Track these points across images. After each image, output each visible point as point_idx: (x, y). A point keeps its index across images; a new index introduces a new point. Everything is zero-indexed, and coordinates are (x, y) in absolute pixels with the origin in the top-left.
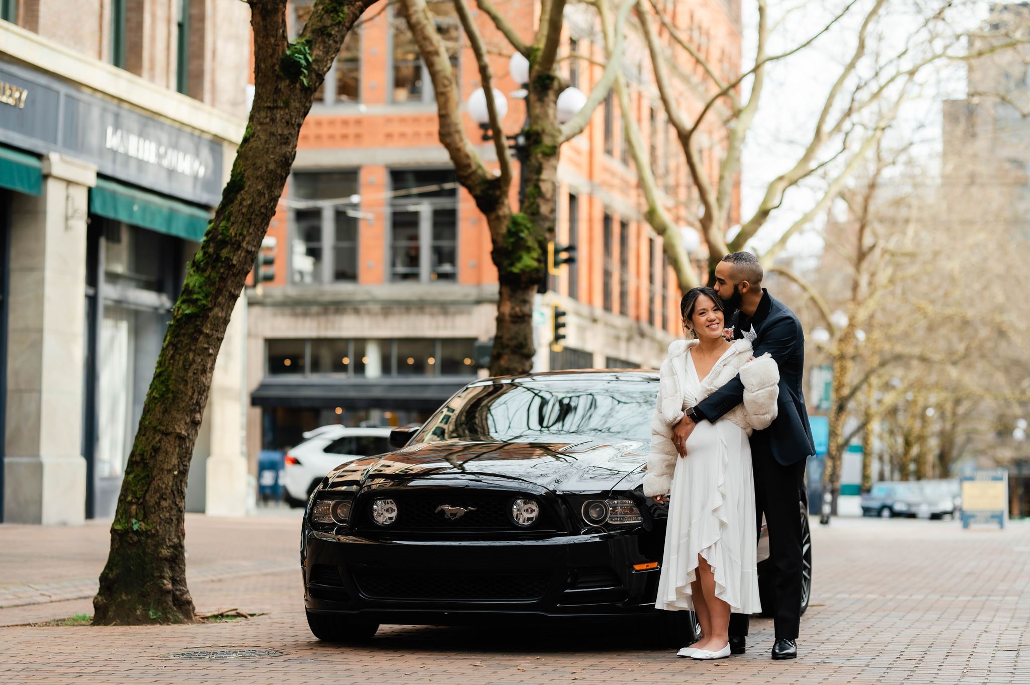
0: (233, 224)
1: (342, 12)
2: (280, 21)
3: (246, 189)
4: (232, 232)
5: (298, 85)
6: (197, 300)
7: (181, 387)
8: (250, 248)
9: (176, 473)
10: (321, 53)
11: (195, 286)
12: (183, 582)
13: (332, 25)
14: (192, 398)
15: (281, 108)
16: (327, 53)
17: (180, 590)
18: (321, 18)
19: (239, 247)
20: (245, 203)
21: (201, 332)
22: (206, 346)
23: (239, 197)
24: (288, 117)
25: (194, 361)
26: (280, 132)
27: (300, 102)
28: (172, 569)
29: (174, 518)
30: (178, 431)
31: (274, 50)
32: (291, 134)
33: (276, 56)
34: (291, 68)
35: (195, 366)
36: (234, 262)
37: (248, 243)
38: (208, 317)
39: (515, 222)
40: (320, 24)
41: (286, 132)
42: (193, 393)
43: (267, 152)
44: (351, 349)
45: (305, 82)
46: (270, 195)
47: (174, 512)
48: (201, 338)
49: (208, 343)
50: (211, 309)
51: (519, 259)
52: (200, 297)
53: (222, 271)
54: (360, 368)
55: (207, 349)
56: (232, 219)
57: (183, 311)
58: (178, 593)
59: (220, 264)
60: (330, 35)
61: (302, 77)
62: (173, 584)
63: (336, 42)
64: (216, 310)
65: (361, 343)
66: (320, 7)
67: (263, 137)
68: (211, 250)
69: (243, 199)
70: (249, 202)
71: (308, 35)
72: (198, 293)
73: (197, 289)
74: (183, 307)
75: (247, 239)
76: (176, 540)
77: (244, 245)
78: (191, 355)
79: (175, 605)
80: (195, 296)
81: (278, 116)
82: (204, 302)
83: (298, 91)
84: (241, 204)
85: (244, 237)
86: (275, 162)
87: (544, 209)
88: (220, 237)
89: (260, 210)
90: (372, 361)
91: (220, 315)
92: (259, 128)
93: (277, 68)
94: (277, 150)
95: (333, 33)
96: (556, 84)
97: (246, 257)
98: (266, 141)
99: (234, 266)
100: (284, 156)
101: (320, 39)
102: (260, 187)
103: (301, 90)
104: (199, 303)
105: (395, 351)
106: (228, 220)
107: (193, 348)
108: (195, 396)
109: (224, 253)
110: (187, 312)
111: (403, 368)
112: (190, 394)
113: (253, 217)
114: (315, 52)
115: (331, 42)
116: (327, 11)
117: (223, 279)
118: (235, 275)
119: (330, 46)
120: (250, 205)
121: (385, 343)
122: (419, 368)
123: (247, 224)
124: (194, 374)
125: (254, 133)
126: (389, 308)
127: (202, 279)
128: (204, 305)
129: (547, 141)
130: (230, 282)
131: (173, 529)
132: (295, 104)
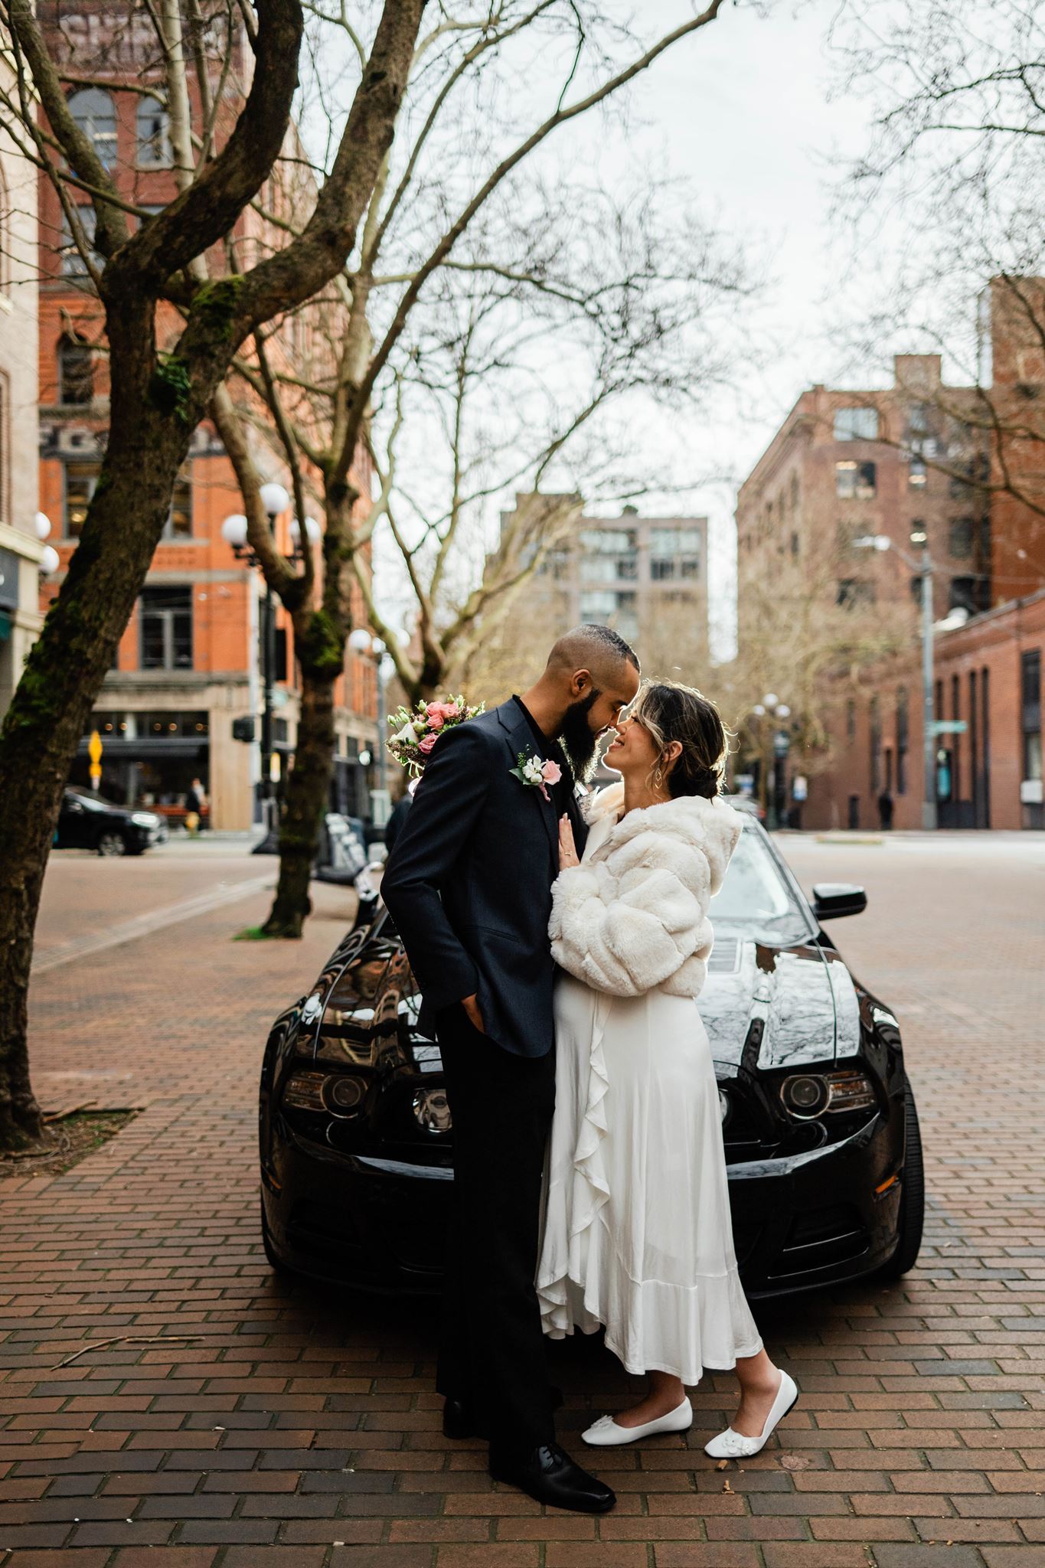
0: (86, 604)
1: (228, 325)
2: (148, 327)
3: (103, 557)
4: (85, 615)
5: (172, 420)
6: (39, 707)
7: (18, 825)
8: (109, 637)
9: (13, 942)
10: (201, 379)
11: (33, 688)
12: (26, 1087)
13: (214, 343)
14: (33, 840)
15: (150, 449)
16: (209, 379)
17: (22, 1099)
18: (199, 332)
19: (95, 636)
20: (102, 577)
21: (44, 751)
22: (51, 769)
23: (93, 568)
24: (159, 461)
25: (35, 790)
26: (148, 481)
27: (175, 442)
28: (11, 1072)
29: (12, 1004)
30: (15, 885)
31: (139, 368)
32: (163, 485)
33: (142, 376)
34: (164, 394)
35: (37, 797)
36: (89, 656)
37: (107, 630)
38: (53, 730)
39: (316, 618)
40: (198, 341)
41: (157, 482)
42: (35, 834)
43: (132, 508)
44: (114, 718)
45: (183, 415)
46: (136, 567)
47: (12, 995)
48: (45, 759)
49: (55, 766)
50: (58, 720)
51: (322, 653)
52: (42, 703)
53: (72, 667)
54: (120, 732)
55: (54, 773)
56: (85, 598)
57: (19, 722)
58: (19, 1103)
59: (68, 659)
60: (212, 356)
61: (177, 408)
62: (13, 1093)
63: (220, 366)
64: (65, 721)
65: (120, 716)
66: (198, 319)
67: (125, 488)
68: (55, 639)
69: (99, 571)
70: (108, 575)
71: (183, 354)
72: (39, 698)
73: (36, 693)
74: (19, 716)
75: (106, 624)
76: (14, 1032)
77: (102, 632)
78: (31, 783)
79: (15, 1120)
80: (35, 702)
81: (146, 459)
82: (48, 710)
83: (171, 427)
84: (96, 577)
85: (102, 624)
86: (143, 521)
87: (342, 608)
88: (68, 622)
89: (123, 586)
90: (130, 728)
91: (70, 726)
92: (118, 475)
93: (143, 393)
94: (146, 505)
95: (217, 352)
96: (349, 494)
97: (104, 649)
98: (130, 494)
99: (88, 661)
100: (155, 513)
101: (199, 360)
102: (122, 555)
103: (177, 426)
104: (41, 712)
105: (147, 720)
106: (79, 599)
107: (34, 772)
108: (38, 837)
109: (74, 643)
110: (25, 723)
111: (154, 733)
112: (30, 834)
113: (114, 595)
114: (194, 377)
115: (214, 365)
116: (208, 324)
117: (74, 679)
118: (90, 674)
119: (212, 371)
120: (110, 580)
121: (140, 716)
122: (164, 732)
123: (105, 605)
124: (36, 807)
125: (112, 483)
126: (142, 689)
127: (43, 680)
128: (48, 715)
129: (344, 545)
130: (83, 682)
131: (9, 1018)
132: (168, 445)
